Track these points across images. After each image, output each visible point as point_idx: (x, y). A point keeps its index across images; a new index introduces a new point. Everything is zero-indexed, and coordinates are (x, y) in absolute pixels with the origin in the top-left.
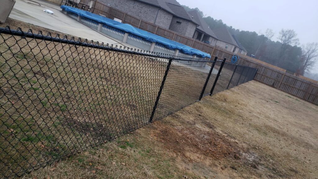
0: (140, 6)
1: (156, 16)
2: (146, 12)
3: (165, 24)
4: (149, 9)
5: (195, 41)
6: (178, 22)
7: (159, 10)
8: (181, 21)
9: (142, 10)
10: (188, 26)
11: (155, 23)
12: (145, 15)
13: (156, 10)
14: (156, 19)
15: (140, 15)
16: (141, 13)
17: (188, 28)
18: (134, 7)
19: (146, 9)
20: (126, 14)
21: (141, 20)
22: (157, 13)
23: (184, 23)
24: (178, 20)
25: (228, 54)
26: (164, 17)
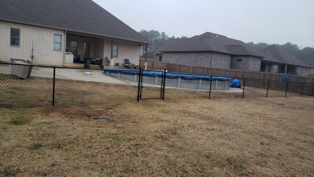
0: (196, 56)
1: (210, 60)
2: (202, 59)
3: (224, 64)
4: (203, 56)
5: (243, 72)
6: (238, 60)
7: (212, 54)
8: (241, 58)
9: (198, 58)
10: (249, 61)
11: (211, 66)
12: (201, 61)
13: (209, 55)
14: (211, 62)
15: (197, 63)
16: (197, 61)
17: (250, 63)
18: (190, 58)
19: (201, 56)
20: (180, 65)
21: (192, 67)
22: (210, 57)
23: (244, 60)
24: (239, 58)
25: (278, 75)
26: (221, 59)
